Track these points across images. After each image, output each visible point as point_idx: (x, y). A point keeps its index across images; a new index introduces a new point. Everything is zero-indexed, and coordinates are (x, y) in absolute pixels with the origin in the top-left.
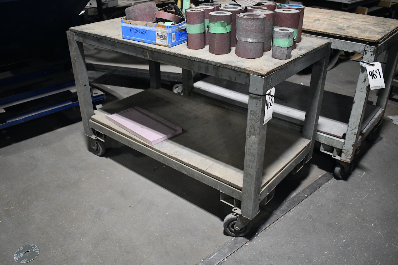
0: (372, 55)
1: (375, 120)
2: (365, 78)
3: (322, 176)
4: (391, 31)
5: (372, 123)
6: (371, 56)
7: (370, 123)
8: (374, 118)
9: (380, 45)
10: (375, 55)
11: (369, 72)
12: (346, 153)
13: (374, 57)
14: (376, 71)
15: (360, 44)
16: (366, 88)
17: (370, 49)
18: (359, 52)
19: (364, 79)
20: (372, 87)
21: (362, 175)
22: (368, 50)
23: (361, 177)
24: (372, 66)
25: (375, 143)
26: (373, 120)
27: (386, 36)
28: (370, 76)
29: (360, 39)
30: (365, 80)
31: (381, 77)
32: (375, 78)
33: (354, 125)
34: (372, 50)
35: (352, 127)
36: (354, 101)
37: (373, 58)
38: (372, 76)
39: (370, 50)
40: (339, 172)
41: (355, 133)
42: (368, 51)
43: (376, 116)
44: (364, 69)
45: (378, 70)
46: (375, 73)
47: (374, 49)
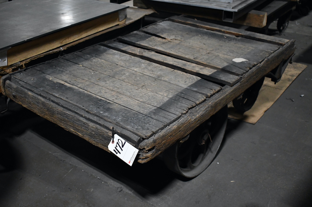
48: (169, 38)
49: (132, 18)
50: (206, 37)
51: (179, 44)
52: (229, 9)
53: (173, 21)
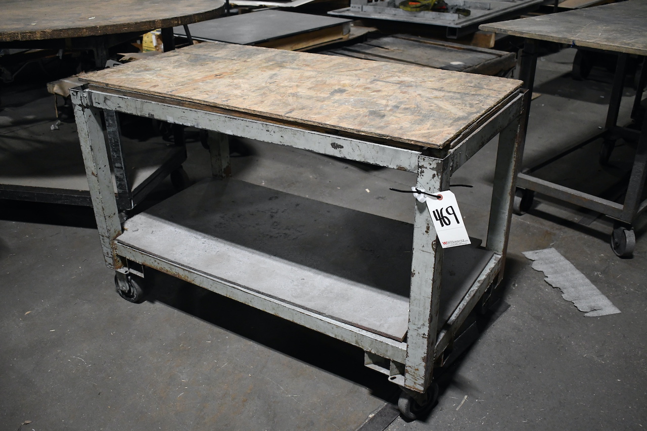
0: (434, 176)
1: (479, 285)
2: (428, 224)
3: (374, 416)
4: (484, 111)
5: (472, 294)
6: (433, 178)
7: (467, 295)
8: (479, 281)
9: (451, 151)
10: (440, 177)
11: (434, 212)
12: (413, 374)
13: (439, 180)
14: (447, 209)
15: (410, 151)
16: (432, 244)
17: (430, 164)
18: (409, 169)
19: (426, 225)
20: (444, 243)
21: (459, 403)
22: (425, 166)
23: (457, 409)
24: (438, 200)
25: (494, 320)
26: (475, 287)
27: (471, 127)
28: (437, 220)
29: (407, 142)
30: (428, 228)
31: (458, 222)
32: (447, 225)
33: (419, 319)
34: (434, 165)
35: (416, 323)
36: (412, 271)
37: (437, 183)
38: (440, 219)
39: (428, 167)
40: (407, 409)
41: (424, 334)
42: (426, 168)
43: (483, 277)
44: (423, 207)
45: (451, 207)
46: (445, 214)
47: (438, 164)
48: (392, 49)
49: (355, 34)
50: (428, 49)
51: (401, 53)
52: (452, 25)
53: (396, 37)
